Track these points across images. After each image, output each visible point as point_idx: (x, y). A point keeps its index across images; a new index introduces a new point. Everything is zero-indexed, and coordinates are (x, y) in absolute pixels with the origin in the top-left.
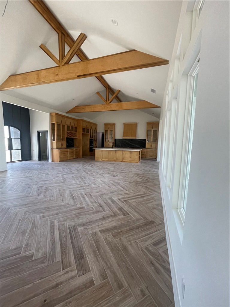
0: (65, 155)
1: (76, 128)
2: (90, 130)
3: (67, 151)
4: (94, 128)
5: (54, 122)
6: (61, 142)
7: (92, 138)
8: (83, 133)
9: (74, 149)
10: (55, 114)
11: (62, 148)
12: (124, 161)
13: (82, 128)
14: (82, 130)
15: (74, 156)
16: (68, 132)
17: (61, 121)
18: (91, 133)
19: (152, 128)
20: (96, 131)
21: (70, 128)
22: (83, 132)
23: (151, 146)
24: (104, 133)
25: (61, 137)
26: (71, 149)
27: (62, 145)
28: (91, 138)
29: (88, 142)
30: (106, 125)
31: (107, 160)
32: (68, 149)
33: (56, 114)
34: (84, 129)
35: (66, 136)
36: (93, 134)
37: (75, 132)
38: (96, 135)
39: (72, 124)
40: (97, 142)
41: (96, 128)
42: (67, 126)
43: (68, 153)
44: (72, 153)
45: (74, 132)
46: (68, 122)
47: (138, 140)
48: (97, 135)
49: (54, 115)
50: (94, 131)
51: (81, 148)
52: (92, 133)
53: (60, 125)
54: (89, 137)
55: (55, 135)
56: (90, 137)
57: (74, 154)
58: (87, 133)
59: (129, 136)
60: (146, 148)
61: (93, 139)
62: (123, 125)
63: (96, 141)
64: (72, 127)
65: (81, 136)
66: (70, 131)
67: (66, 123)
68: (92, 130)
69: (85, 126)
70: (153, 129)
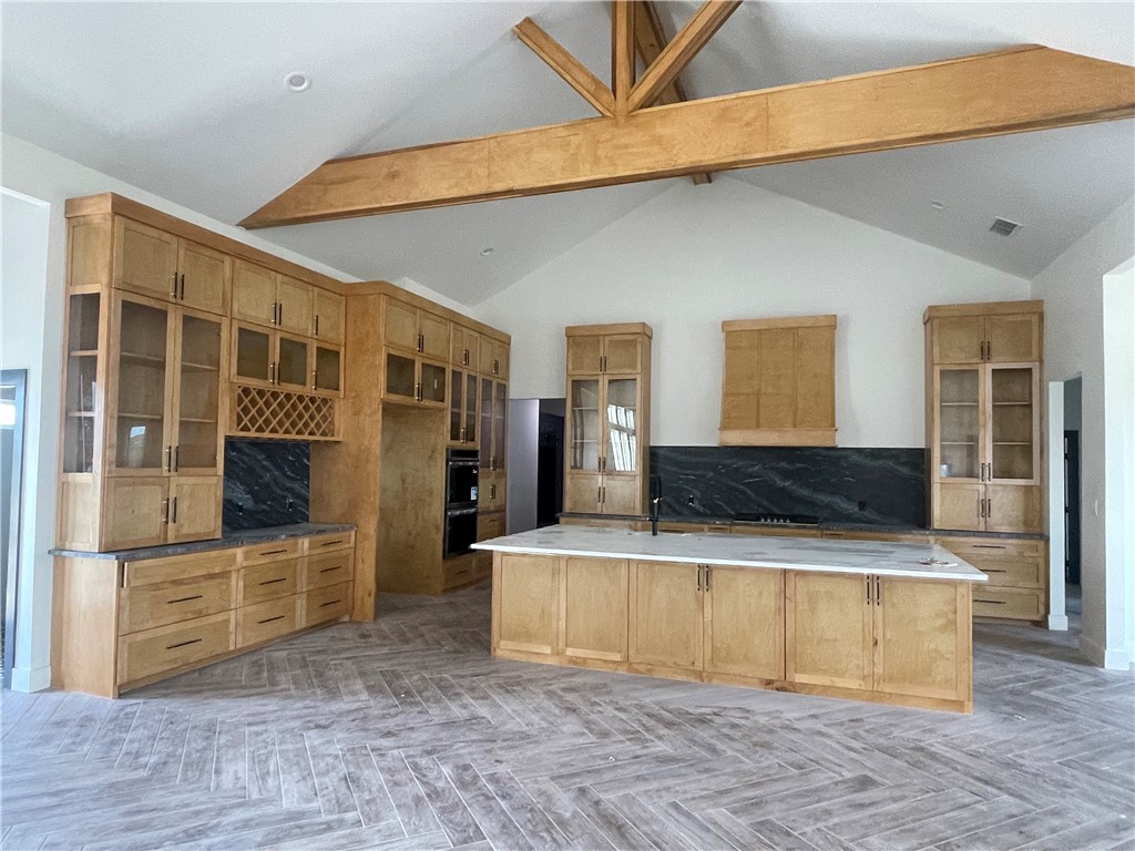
0: (200, 614)
1: (328, 356)
2: (457, 375)
3: (225, 575)
4: (482, 363)
5: (91, 289)
6: (163, 483)
7: (469, 446)
8: (394, 398)
9: (305, 543)
10: (107, 206)
11: (160, 548)
12: (800, 678)
13: (382, 360)
14: (382, 377)
15: (301, 604)
16: (246, 391)
17: (180, 284)
18: (456, 403)
19: (985, 353)
20: (496, 388)
21: (275, 356)
22: (390, 390)
23: (985, 508)
24: (563, 401)
25: (171, 436)
26: (265, 546)
27: (170, 511)
28: (460, 444)
29: (437, 478)
30: (579, 339)
31: (617, 657)
32: (239, 552)
33: (122, 207)
34: (399, 367)
35: (225, 428)
36: (480, 414)
37: (323, 393)
38: (494, 415)
39: (298, 321)
40: (504, 475)
41: (500, 366)
42: (241, 330)
43: (237, 584)
44: (271, 585)
45: (309, 390)
46: (254, 303)
47: (855, 458)
48: (504, 422)
49: (97, 220)
50: (487, 384)
51: (370, 526)
52: (471, 406)
53: (164, 314)
54: (443, 439)
55: (98, 414)
56: (455, 436)
57: (302, 586)
58: (426, 403)
59: (776, 426)
60: (936, 524)
61: (473, 454)
62: (723, 335)
63: (500, 463)
64: (293, 349)
65: (373, 421)
66: (267, 385)
67: (227, 302)
68: (472, 379)
69: (411, 342)
70: (989, 367)
